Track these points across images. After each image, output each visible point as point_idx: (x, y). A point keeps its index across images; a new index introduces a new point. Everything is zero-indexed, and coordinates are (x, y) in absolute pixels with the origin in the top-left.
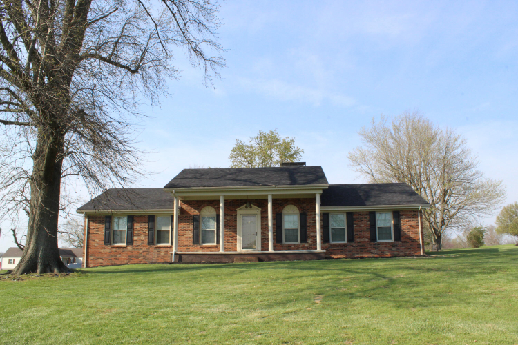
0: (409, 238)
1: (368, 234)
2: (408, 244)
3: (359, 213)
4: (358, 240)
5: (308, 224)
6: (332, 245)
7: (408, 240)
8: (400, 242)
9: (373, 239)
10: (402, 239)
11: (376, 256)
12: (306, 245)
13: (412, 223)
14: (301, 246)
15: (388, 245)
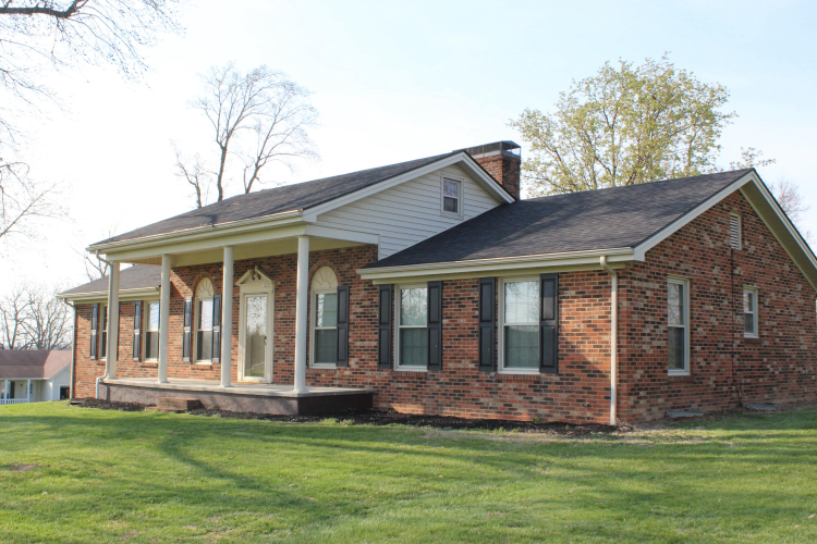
0: (583, 365)
1: (472, 347)
2: (578, 385)
3: (456, 283)
4: (451, 365)
5: (352, 317)
6: (397, 377)
7: (577, 373)
8: (556, 378)
9: (487, 362)
10: (562, 367)
11: (493, 416)
12: (347, 373)
13: (595, 312)
14: (338, 374)
15: (524, 386)
